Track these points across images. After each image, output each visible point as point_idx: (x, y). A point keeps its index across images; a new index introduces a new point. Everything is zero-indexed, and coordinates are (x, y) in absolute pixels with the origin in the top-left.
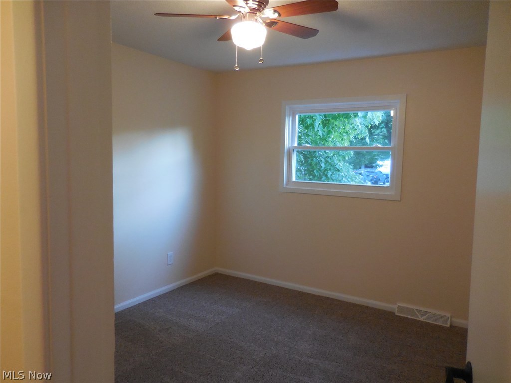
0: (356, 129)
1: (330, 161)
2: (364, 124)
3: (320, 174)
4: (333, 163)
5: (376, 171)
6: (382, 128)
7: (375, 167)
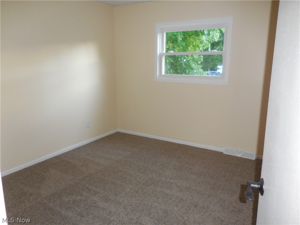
0: (202, 43)
1: (187, 64)
2: (208, 41)
3: (181, 71)
4: (189, 64)
5: (216, 72)
6: (220, 46)
7: (216, 70)
